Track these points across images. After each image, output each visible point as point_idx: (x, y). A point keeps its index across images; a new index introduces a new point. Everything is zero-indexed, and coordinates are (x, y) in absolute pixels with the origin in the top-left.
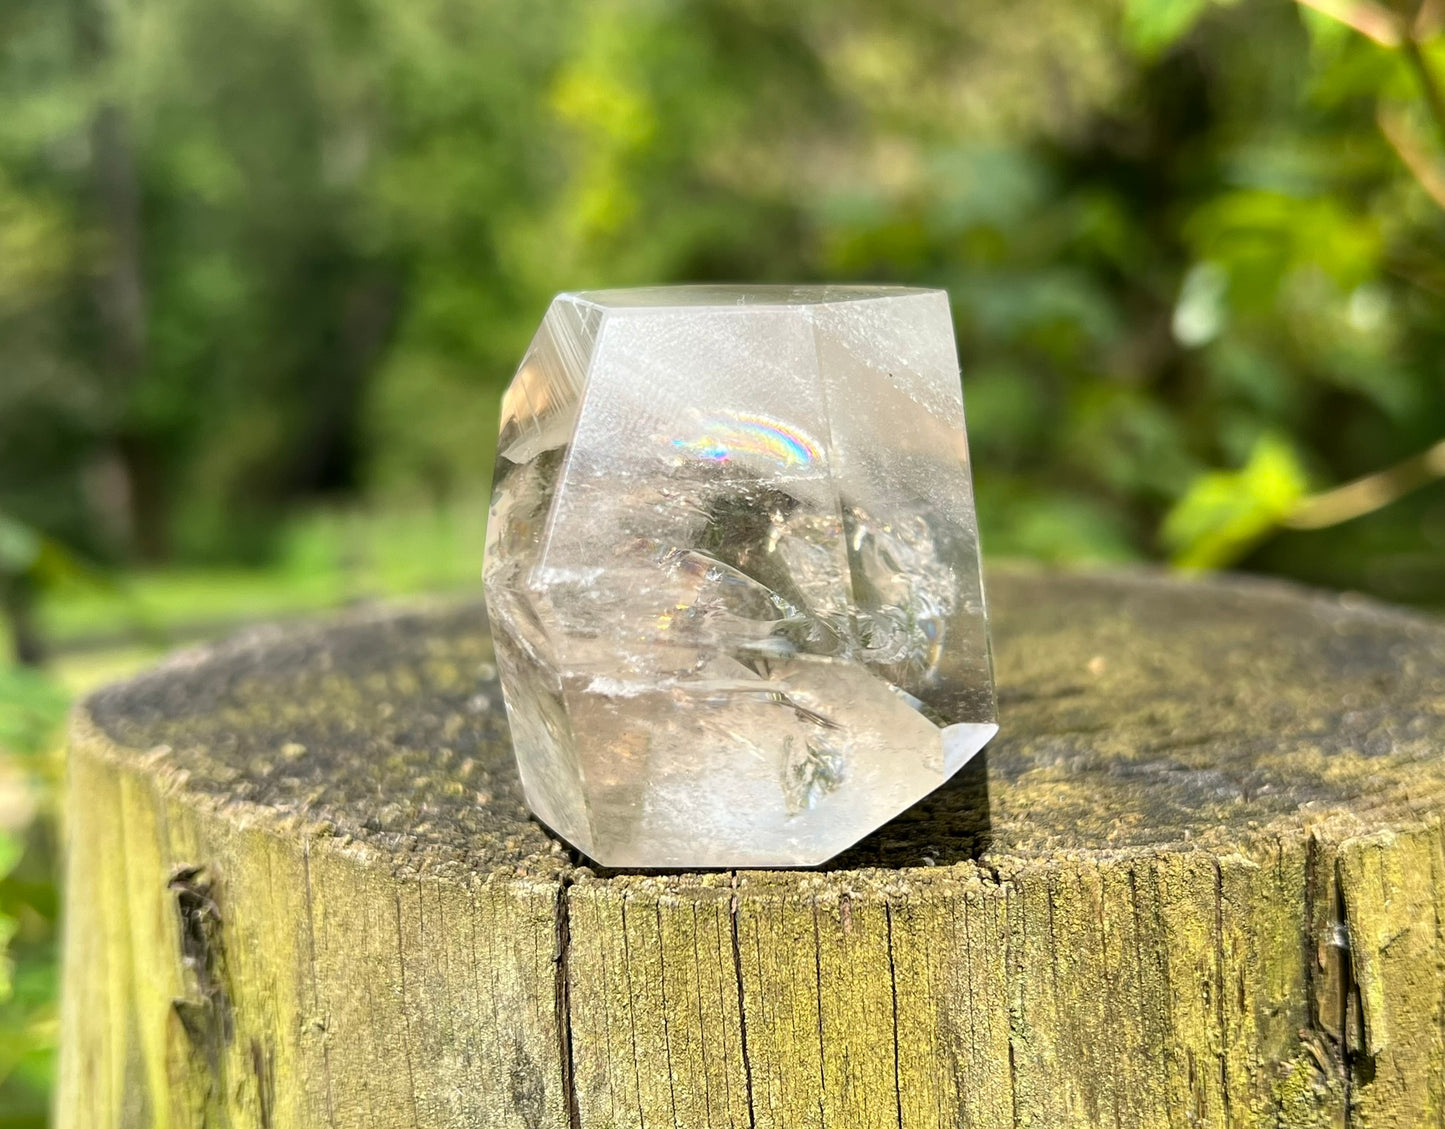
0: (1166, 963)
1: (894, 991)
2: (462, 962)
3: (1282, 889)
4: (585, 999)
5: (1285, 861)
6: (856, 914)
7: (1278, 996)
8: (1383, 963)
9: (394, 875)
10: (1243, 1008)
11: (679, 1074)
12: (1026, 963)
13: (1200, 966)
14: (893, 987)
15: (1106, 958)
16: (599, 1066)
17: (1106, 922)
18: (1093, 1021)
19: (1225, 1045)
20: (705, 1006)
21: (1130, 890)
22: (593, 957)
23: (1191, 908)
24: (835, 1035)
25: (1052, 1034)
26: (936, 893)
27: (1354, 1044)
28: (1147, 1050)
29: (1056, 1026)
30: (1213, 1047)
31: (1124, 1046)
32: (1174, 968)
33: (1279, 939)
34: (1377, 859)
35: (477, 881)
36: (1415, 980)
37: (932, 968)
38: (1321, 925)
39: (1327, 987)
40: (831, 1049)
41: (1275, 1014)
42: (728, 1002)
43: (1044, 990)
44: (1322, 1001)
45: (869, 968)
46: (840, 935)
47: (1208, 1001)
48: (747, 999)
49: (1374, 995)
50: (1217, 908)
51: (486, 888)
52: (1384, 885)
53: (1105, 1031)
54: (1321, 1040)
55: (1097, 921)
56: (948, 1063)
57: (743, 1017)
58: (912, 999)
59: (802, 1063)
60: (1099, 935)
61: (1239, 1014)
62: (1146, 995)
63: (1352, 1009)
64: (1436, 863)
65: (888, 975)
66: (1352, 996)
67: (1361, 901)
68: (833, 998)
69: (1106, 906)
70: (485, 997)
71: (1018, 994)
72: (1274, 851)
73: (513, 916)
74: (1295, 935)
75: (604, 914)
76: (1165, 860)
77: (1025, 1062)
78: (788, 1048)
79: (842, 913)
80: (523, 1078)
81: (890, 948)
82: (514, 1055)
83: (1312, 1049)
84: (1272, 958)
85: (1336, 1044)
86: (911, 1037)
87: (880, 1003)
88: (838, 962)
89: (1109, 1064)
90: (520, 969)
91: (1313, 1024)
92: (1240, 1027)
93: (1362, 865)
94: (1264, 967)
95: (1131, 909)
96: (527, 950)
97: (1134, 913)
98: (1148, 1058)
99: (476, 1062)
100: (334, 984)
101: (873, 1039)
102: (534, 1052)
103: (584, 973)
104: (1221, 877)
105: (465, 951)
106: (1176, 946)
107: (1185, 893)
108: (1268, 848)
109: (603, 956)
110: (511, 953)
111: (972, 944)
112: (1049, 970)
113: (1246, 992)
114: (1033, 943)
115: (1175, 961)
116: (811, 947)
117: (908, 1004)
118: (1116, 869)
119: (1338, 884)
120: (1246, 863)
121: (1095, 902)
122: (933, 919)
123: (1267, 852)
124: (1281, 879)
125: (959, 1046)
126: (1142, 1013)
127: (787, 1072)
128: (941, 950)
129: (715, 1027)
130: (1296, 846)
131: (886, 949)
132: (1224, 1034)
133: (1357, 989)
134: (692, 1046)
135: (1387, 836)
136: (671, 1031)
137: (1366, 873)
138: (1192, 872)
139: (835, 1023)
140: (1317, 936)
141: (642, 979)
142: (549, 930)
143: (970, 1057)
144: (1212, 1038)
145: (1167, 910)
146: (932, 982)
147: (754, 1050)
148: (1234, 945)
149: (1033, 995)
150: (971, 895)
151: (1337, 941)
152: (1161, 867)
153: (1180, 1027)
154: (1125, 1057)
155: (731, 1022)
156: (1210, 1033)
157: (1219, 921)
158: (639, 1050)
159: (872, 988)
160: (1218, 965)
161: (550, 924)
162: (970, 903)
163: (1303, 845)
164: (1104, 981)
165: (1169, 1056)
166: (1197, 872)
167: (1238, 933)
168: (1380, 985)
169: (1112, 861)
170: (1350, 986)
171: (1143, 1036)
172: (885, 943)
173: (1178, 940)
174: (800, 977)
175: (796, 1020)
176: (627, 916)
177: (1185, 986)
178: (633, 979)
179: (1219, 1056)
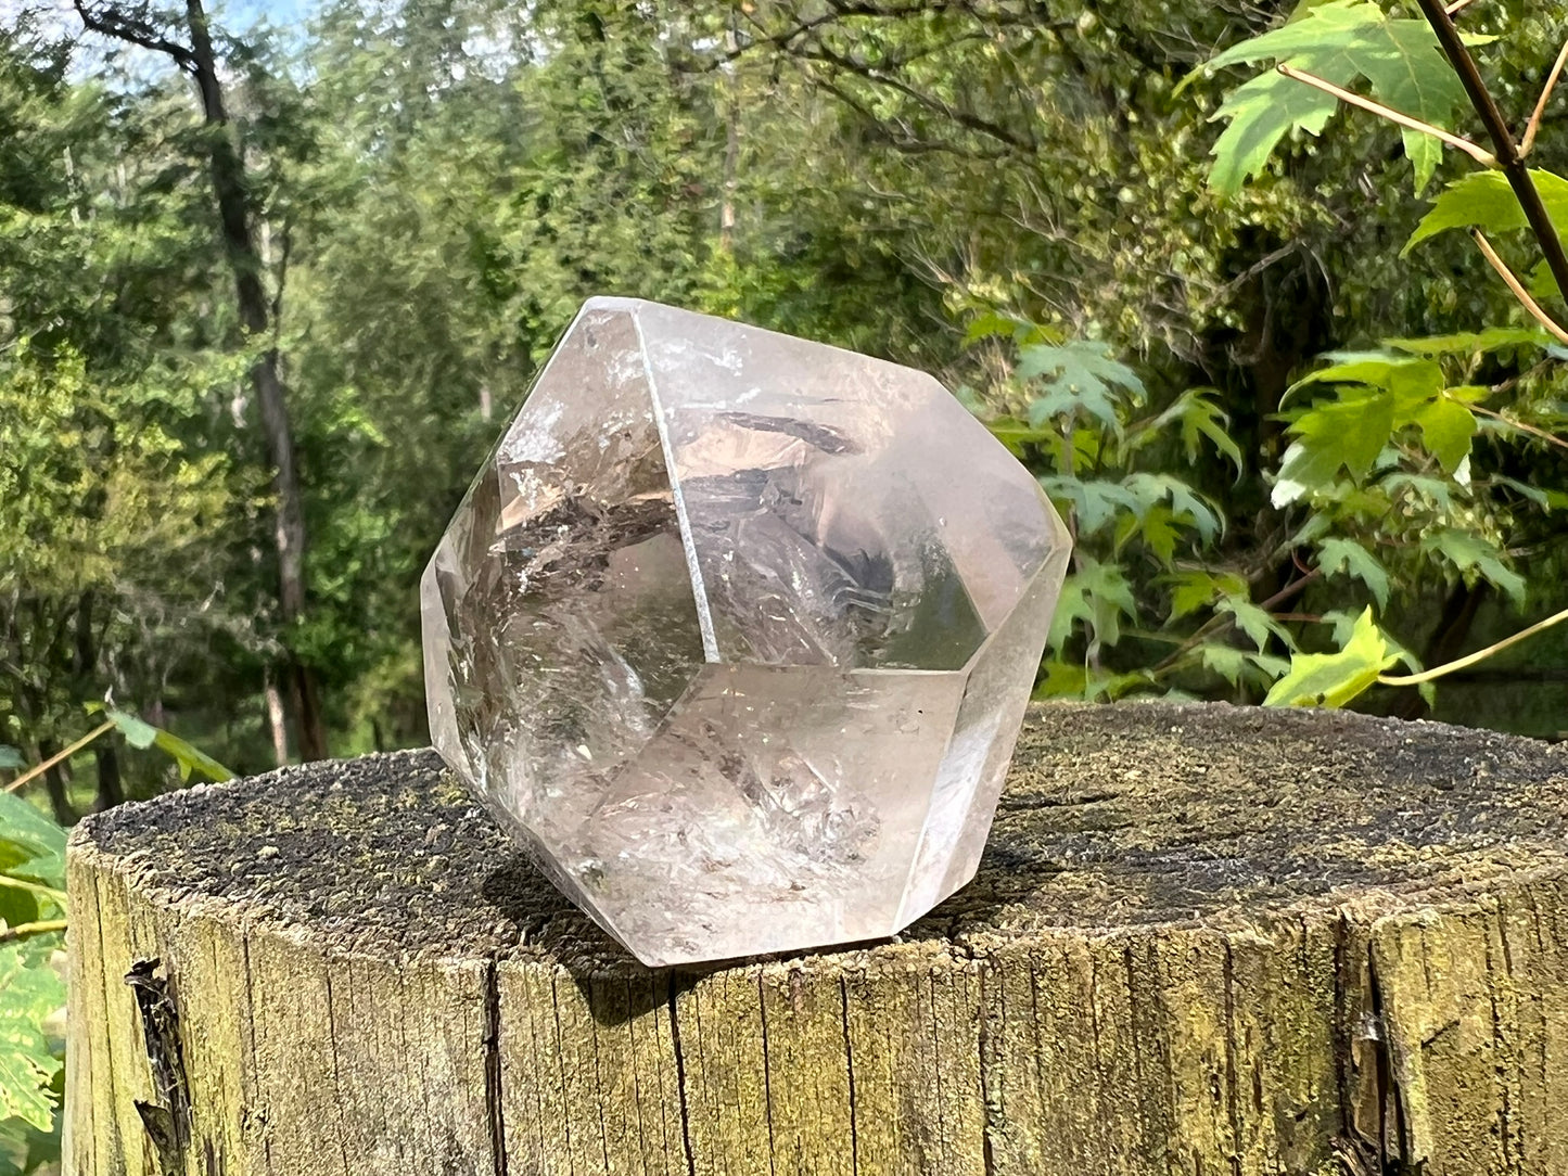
0: (1167, 1052)
1: (851, 1077)
2: (393, 1045)
3: (1307, 976)
4: (517, 1083)
5: (1309, 943)
6: (808, 991)
7: (1305, 1098)
8: (1426, 1060)
9: (325, 954)
10: (1260, 1107)
11: (616, 1164)
12: (1007, 1051)
13: (1207, 1056)
14: (850, 1071)
15: (1098, 1047)
16: (532, 1155)
17: (1097, 1006)
18: (1084, 1117)
19: (1239, 1148)
20: (642, 1090)
21: (1126, 971)
22: (525, 1037)
23: (1196, 990)
24: (785, 1124)
25: (1036, 1130)
26: (898, 968)
27: (1394, 1152)
28: (1148, 1151)
29: (1040, 1121)
30: (1224, 1149)
31: (1121, 1146)
32: (1176, 1057)
33: (1304, 1032)
34: (1417, 940)
35: (406, 958)
36: (1469, 1083)
37: (894, 1052)
38: (1353, 1018)
39: (1362, 1088)
40: (782, 1139)
41: (1300, 1118)
42: (668, 1086)
43: (1026, 1082)
44: (1357, 1105)
45: (824, 1050)
46: (790, 1013)
47: (1217, 1096)
48: (688, 1083)
49: (1416, 1095)
50: (1227, 991)
51: (414, 965)
52: (1427, 970)
53: (1097, 1129)
54: (1356, 1149)
55: (1087, 1005)
56: (914, 1157)
57: (683, 1102)
58: (871, 1086)
59: (749, 1154)
60: (1089, 1021)
61: (1256, 1114)
62: (1145, 1090)
63: (1391, 1112)
64: (1493, 951)
65: (845, 1059)
66: (1390, 1097)
67: (1400, 987)
68: (783, 1083)
69: (1098, 988)
70: (415, 1081)
71: (997, 1085)
72: (1296, 932)
73: (441, 994)
74: (1323, 1028)
75: (534, 990)
76: (1166, 938)
77: (1006, 1160)
78: (734, 1136)
79: (792, 989)
80: (455, 1169)
81: (846, 1028)
82: (446, 1144)
83: (1346, 1158)
84: (1296, 1053)
85: (1374, 1153)
86: (871, 1127)
87: (835, 1089)
88: (787, 1043)
89: (1103, 1166)
90: (450, 1051)
91: (1346, 1131)
92: (1256, 1128)
93: (1400, 946)
94: (1286, 1062)
95: (1128, 993)
96: (456, 1030)
97: (1131, 997)
98: (1149, 1160)
99: (409, 1153)
100: (274, 1073)
101: (827, 1129)
102: (466, 1140)
103: (515, 1056)
104: (1231, 957)
105: (395, 1033)
106: (1178, 1033)
107: (1189, 974)
108: (1290, 928)
109: (534, 1036)
110: (441, 1033)
111: (939, 1026)
112: (1033, 1059)
113: (1264, 1090)
114: (1013, 1028)
115: (1179, 1049)
116: (757, 1026)
117: (867, 1091)
118: (1109, 948)
119: (1371, 967)
120: (1261, 941)
121: (1085, 984)
122: (894, 996)
123: (1288, 933)
124: (1306, 965)
125: (926, 1139)
126: (1141, 1109)
127: (733, 1164)
128: (904, 1031)
129: (653, 1114)
130: (1322, 926)
131: (842, 1030)
132: (1237, 1135)
133: (1396, 1089)
134: (630, 1133)
135: (1430, 915)
136: (607, 1117)
137: (1404, 955)
138: (1196, 949)
139: (786, 1110)
140: (1349, 1030)
141: (575, 1060)
142: (478, 1008)
143: (939, 1151)
144: (1222, 1139)
145: (1168, 993)
146: (894, 1066)
147: (697, 1138)
148: (1248, 1035)
149: (1015, 1085)
150: (937, 971)
151: (1373, 1035)
152: (1161, 946)
153: (1185, 1125)
154: (1122, 1158)
155: (671, 1107)
156: (1220, 1134)
157: (1229, 1006)
158: (573, 1138)
159: (826, 1072)
160: (1229, 1057)
161: (480, 1002)
162: (936, 979)
163: (1331, 926)
164: (1095, 1073)
165: (1172, 1158)
166: (1202, 950)
167: (1253, 1021)
168: (1423, 1084)
169: (1104, 938)
170: (1388, 1085)
171: (1143, 1136)
172: (840, 1023)
173: (1181, 1027)
174: (746, 1059)
175: (743, 1107)
176: (558, 992)
177: (1190, 1079)
178: (565, 1060)
179: (1232, 1160)
